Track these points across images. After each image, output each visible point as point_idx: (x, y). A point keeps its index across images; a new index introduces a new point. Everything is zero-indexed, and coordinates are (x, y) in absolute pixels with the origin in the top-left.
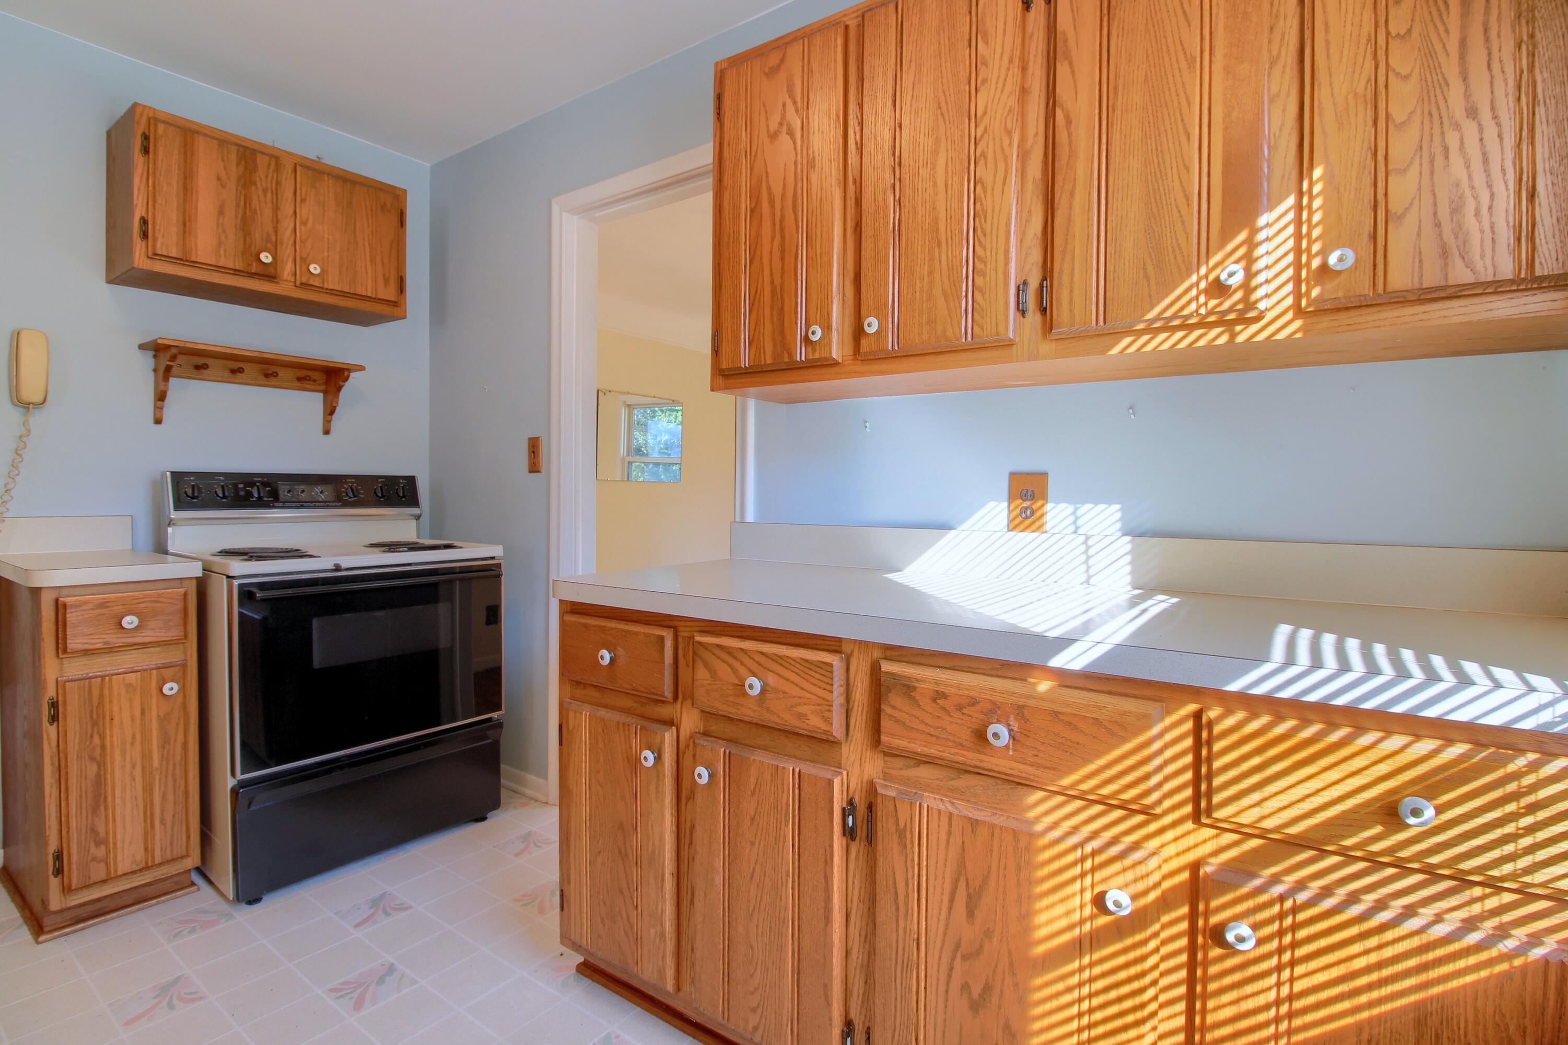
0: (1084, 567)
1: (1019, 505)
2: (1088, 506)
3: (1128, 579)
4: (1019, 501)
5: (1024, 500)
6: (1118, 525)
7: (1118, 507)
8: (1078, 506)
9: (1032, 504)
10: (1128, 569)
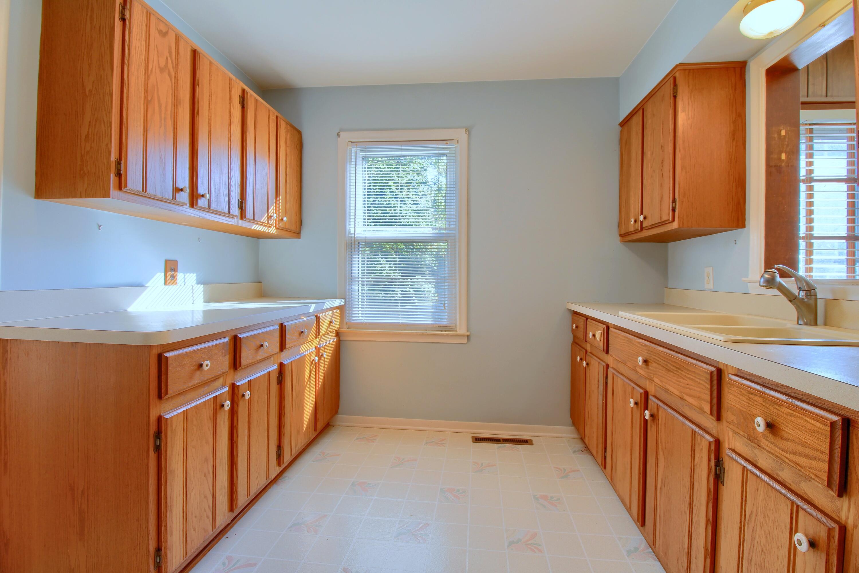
0: (192, 298)
1: (170, 274)
2: (188, 274)
3: (203, 300)
4: (170, 272)
5: (172, 272)
6: (195, 281)
7: (195, 274)
8: (185, 274)
9: (174, 273)
10: (203, 297)
